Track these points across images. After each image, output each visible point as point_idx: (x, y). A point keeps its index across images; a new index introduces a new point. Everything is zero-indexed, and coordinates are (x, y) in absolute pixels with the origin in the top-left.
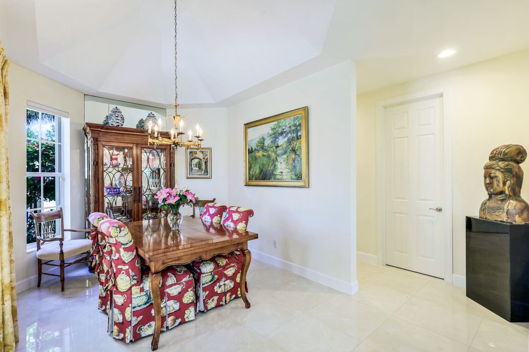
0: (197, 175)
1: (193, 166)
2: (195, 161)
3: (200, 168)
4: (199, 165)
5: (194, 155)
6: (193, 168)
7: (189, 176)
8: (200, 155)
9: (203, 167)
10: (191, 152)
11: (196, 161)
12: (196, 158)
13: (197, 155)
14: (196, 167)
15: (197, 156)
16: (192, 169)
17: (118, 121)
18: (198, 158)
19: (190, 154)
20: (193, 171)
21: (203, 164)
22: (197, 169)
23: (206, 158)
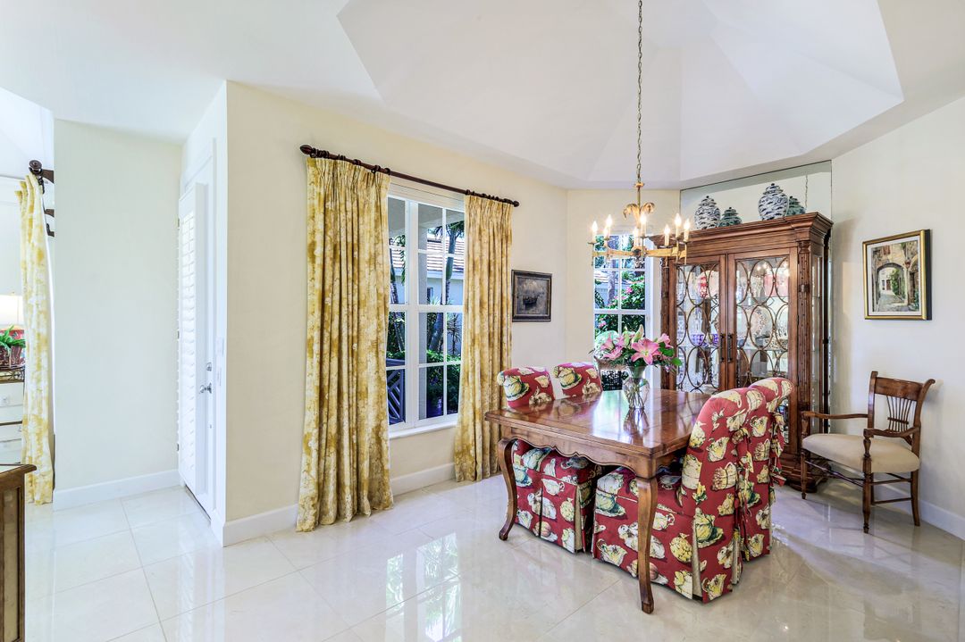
0: (892, 309)
1: (881, 287)
2: (887, 273)
3: (898, 291)
4: (896, 283)
5: (884, 258)
6: (882, 292)
7: (871, 313)
8: (897, 256)
9: (907, 287)
10: (876, 252)
11: (889, 271)
12: (889, 265)
13: (889, 257)
14: (889, 288)
15: (891, 258)
16: (879, 295)
17: (703, 221)
18: (894, 265)
19: (873, 257)
20: (882, 300)
21: (907, 278)
22: (891, 293)
23: (913, 260)
